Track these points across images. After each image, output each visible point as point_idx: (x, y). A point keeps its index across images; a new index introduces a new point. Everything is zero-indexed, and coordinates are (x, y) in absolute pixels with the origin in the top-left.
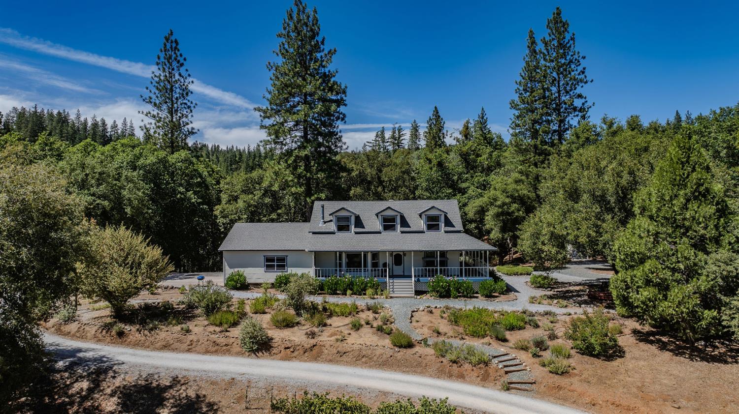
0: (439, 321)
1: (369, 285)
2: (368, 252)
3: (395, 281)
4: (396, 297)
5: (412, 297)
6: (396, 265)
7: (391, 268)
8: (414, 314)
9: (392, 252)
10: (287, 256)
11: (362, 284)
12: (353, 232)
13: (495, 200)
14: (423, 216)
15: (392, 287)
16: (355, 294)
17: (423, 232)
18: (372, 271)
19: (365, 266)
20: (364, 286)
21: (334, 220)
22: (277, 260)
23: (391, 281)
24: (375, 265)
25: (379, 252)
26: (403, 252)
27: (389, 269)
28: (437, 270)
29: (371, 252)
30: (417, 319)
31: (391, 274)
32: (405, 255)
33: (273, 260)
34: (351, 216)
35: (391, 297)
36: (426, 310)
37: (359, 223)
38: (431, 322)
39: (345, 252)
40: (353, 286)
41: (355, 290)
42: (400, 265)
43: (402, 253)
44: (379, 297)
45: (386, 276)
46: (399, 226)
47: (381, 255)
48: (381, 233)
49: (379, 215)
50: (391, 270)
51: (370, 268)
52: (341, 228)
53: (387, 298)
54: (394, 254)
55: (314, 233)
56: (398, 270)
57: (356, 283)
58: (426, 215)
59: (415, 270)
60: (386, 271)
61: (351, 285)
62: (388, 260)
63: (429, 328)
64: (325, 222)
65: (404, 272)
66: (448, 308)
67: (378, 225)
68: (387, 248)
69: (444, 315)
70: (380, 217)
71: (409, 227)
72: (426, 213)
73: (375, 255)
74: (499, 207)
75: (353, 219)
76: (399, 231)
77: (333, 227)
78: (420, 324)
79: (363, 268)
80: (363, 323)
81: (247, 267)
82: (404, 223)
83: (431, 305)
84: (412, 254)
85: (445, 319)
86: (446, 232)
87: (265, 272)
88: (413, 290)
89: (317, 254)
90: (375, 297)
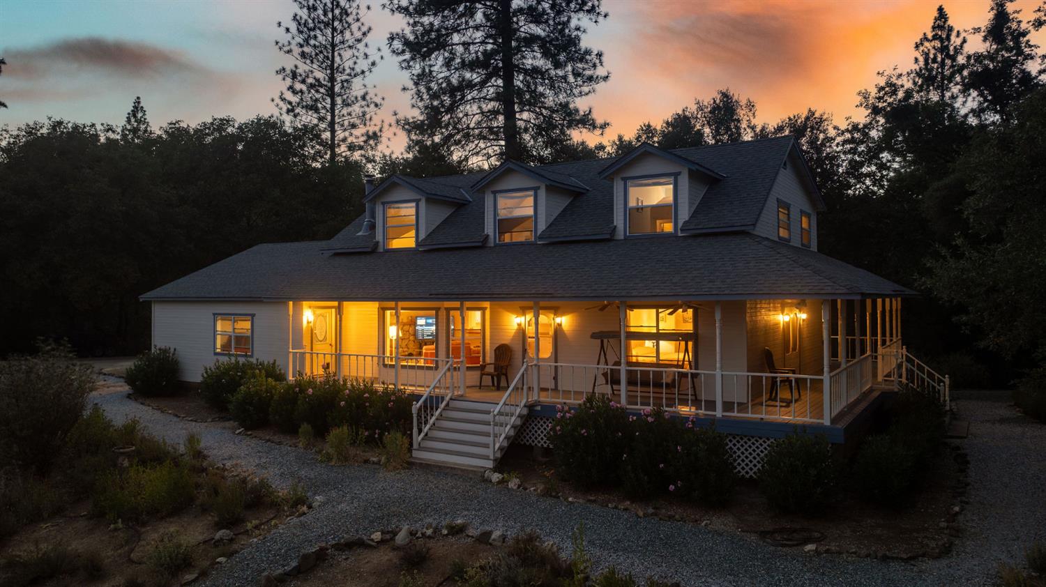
10: (253, 316)
21: (380, 217)
34: (417, 201)
49: (488, 191)
58: (625, 179)
65: (555, 378)
70: (489, 197)
72: (627, 174)
75: (422, 210)
86: (690, 235)
87: (215, 355)
88: (492, 443)
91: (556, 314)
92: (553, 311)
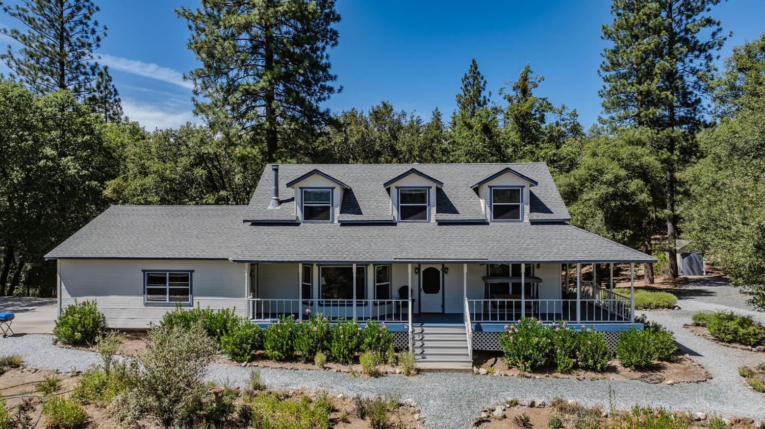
1: (367, 340)
2: (367, 264)
3: (427, 330)
4: (430, 370)
5: (466, 371)
6: (426, 292)
7: (417, 298)
9: (420, 264)
10: (192, 271)
11: (350, 338)
12: (336, 222)
13: (601, 172)
14: (485, 190)
15: (418, 344)
16: (335, 360)
17: (484, 223)
18: (375, 304)
19: (362, 294)
20: (355, 340)
21: (298, 198)
22: (171, 279)
23: (418, 330)
24: (382, 292)
25: (391, 263)
26: (443, 264)
27: (413, 301)
28: (518, 305)
29: (375, 264)
31: (416, 311)
32: (445, 270)
33: (162, 280)
34: (333, 188)
35: (419, 371)
36: (509, 415)
37: (350, 203)
39: (319, 264)
40: (330, 342)
41: (334, 351)
42: (436, 291)
43: (439, 268)
44: (389, 368)
45: (405, 317)
46: (434, 210)
47: (395, 272)
48: (395, 224)
49: (393, 187)
50: (416, 303)
51: (371, 300)
52: (311, 214)
53: (408, 374)
54: (423, 268)
55: (255, 223)
56: (431, 303)
57: (338, 336)
58: (490, 187)
59: (471, 304)
60: (405, 305)
61: (324, 341)
62: (412, 281)
64: (280, 202)
65: (443, 306)
66: (563, 408)
67: (389, 209)
68: (410, 256)
70: (394, 191)
71: (456, 212)
72: (492, 183)
73: (383, 270)
74: (610, 184)
75: (338, 195)
76: (433, 220)
77: (294, 211)
79: (354, 301)
81: (108, 295)
82: (444, 205)
83: (519, 398)
84: (465, 271)
86: (533, 223)
87: (146, 305)
88: (469, 351)
89: (256, 268)
90: (382, 368)
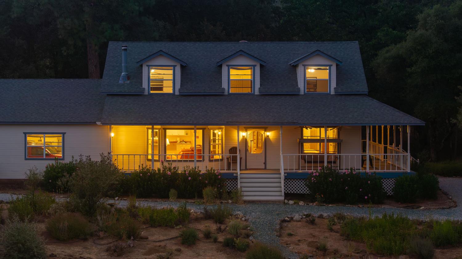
0: (327, 234)
4: (253, 202)
7: (244, 157)
8: (285, 224)
10: (64, 134)
12: (178, 93)
14: (301, 68)
17: (299, 94)
18: (211, 160)
27: (241, 159)
28: (322, 158)
30: (290, 232)
34: (175, 66)
36: (305, 220)
38: (314, 236)
44: (223, 201)
46: (258, 84)
48: (226, 96)
49: (224, 65)
51: (208, 155)
53: (238, 203)
55: (111, 95)
58: (304, 65)
60: (235, 160)
63: (310, 244)
65: (265, 163)
66: (341, 217)
67: (221, 83)
68: (238, 120)
69: (334, 227)
70: (225, 68)
75: (178, 72)
76: (257, 93)
77: (142, 85)
78: (293, 239)
79: (195, 155)
80: (201, 235)
82: (267, 79)
83: (312, 213)
85: (337, 232)
87: (27, 160)
88: (283, 194)
91: (265, 131)
92: (264, 129)
